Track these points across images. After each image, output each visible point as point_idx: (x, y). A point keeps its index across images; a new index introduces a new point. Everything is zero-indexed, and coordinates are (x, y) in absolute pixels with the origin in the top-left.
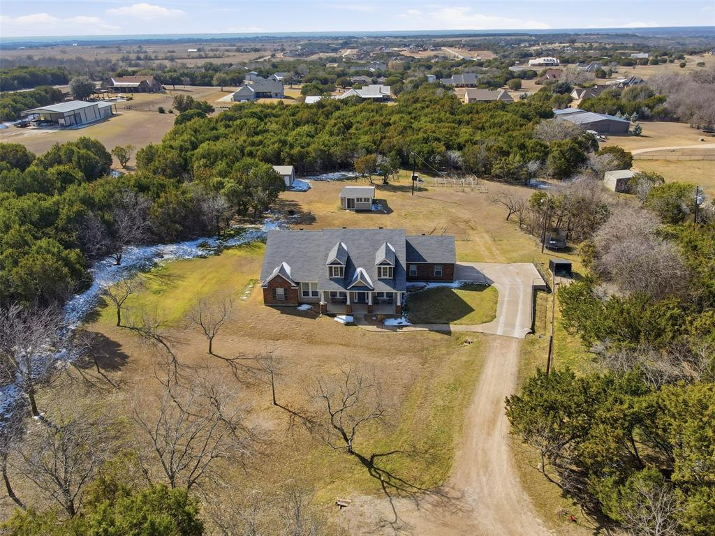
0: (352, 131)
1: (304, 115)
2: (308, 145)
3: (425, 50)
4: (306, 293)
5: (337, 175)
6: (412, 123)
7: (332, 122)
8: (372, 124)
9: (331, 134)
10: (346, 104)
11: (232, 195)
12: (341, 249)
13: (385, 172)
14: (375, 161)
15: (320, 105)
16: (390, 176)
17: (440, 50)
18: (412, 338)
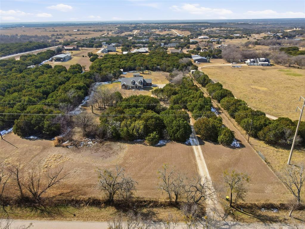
0: (136, 62)
1: (124, 58)
2: (126, 65)
3: (165, 31)
4: (128, 87)
5: (132, 71)
6: (151, 60)
7: (131, 59)
8: (141, 60)
9: (131, 62)
10: (135, 54)
11: (113, 74)
12: (133, 80)
13: (143, 70)
14: (141, 68)
15: (127, 55)
16: (144, 71)
17: (171, 31)
18: (144, 91)
